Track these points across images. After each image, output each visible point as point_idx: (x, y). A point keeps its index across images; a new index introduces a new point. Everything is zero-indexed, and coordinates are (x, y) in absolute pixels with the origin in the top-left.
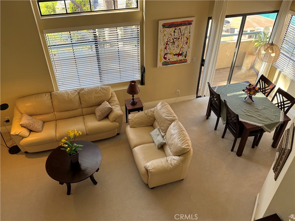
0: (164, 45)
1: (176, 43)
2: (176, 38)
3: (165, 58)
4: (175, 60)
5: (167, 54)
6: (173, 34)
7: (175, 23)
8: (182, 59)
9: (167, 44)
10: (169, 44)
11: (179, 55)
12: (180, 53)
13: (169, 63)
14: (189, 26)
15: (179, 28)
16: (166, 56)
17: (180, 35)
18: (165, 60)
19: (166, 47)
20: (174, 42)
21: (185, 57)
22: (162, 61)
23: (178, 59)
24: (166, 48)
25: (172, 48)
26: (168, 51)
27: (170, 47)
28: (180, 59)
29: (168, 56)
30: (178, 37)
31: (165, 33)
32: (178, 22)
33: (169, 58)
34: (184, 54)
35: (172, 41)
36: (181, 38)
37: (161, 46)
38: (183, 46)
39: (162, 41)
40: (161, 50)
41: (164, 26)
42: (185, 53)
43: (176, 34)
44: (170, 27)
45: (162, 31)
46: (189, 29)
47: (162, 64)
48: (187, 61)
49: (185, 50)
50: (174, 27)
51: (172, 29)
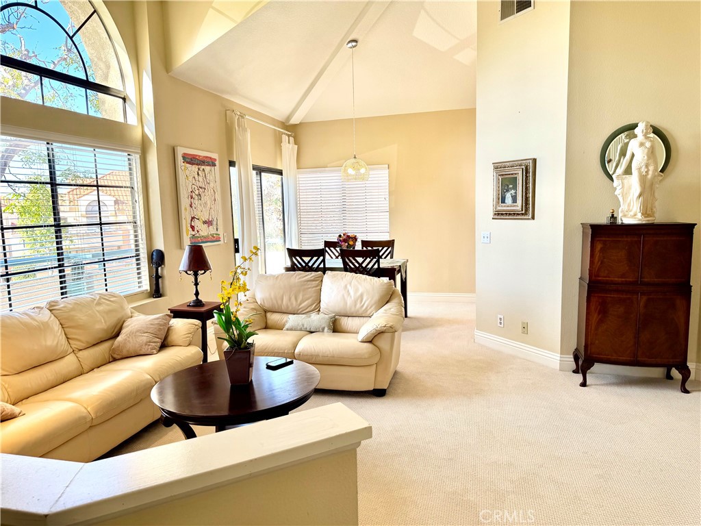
0: (188, 198)
1: (202, 199)
2: (201, 188)
3: (193, 228)
4: (206, 234)
6: (196, 176)
7: (197, 157)
8: (214, 233)
9: (192, 197)
11: (208, 223)
12: (210, 220)
13: (199, 239)
14: (213, 167)
15: (203, 167)
16: (193, 225)
17: (206, 183)
18: (193, 233)
19: (191, 203)
20: (200, 195)
21: (217, 229)
22: (190, 233)
23: (210, 233)
24: (191, 206)
25: (200, 208)
26: (195, 214)
27: (196, 204)
28: (212, 233)
29: (196, 223)
30: (204, 186)
31: (187, 172)
32: (200, 156)
33: (198, 229)
34: (215, 223)
35: (197, 192)
36: (206, 189)
37: (184, 202)
38: (212, 207)
39: (185, 190)
40: (186, 209)
41: (185, 157)
42: (215, 220)
43: (201, 179)
44: (193, 164)
45: (183, 168)
46: (214, 174)
47: (190, 240)
48: (220, 238)
49: (214, 215)
50: (197, 164)
51: (195, 168)
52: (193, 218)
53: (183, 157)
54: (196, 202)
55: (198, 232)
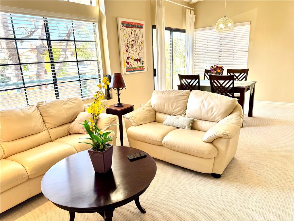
0: (125, 47)
1: (134, 47)
2: (134, 41)
3: (128, 63)
4: (136, 66)
5: (129, 58)
6: (130, 34)
7: (131, 23)
8: (141, 66)
9: (127, 46)
10: (129, 47)
11: (138, 60)
12: (139, 59)
13: (132, 69)
14: (141, 29)
15: (135, 29)
16: (128, 61)
17: (136, 38)
18: (128, 66)
19: (127, 49)
20: (132, 45)
21: (143, 64)
22: (126, 66)
23: (138, 66)
24: (127, 51)
25: (132, 52)
26: (130, 55)
27: (130, 50)
28: (140, 66)
29: (130, 61)
30: (135, 40)
31: (125, 32)
32: (133, 23)
33: (131, 64)
34: (142, 60)
35: (131, 43)
36: (137, 41)
37: (123, 49)
38: (140, 51)
39: (123, 42)
40: (124, 53)
41: (123, 23)
42: (142, 58)
43: (133, 36)
44: (128, 27)
45: (122, 30)
46: (142, 33)
47: (126, 70)
48: (144, 68)
49: (141, 56)
50: (131, 27)
51: (129, 30)
52: (128, 58)
53: (122, 23)
54: (130, 49)
55: (131, 65)
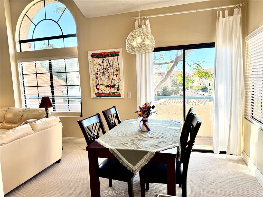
0: (95, 75)
1: (106, 74)
2: (105, 69)
3: (98, 89)
4: (108, 92)
5: (99, 84)
6: (102, 64)
7: (103, 54)
8: (115, 92)
9: (97, 74)
10: (99, 75)
11: (111, 87)
12: (112, 85)
13: (102, 94)
14: (116, 57)
15: (106, 58)
16: (98, 87)
17: (109, 66)
18: (98, 91)
19: (97, 77)
20: (104, 73)
21: (118, 90)
22: (95, 91)
23: (111, 92)
24: (97, 78)
25: (103, 79)
26: (100, 82)
27: (101, 77)
28: (113, 92)
29: (100, 87)
30: (107, 68)
31: (95, 63)
32: (104, 53)
33: (101, 89)
34: (116, 86)
35: (102, 71)
36: (110, 69)
37: (92, 77)
38: (114, 78)
39: (92, 71)
40: (93, 80)
41: (93, 56)
42: (117, 85)
43: (105, 65)
44: (99, 58)
45: (91, 61)
46: (117, 60)
47: (96, 95)
48: (120, 95)
49: (116, 82)
50: (102, 57)
51: (101, 60)
53: (91, 55)
55: (101, 91)
